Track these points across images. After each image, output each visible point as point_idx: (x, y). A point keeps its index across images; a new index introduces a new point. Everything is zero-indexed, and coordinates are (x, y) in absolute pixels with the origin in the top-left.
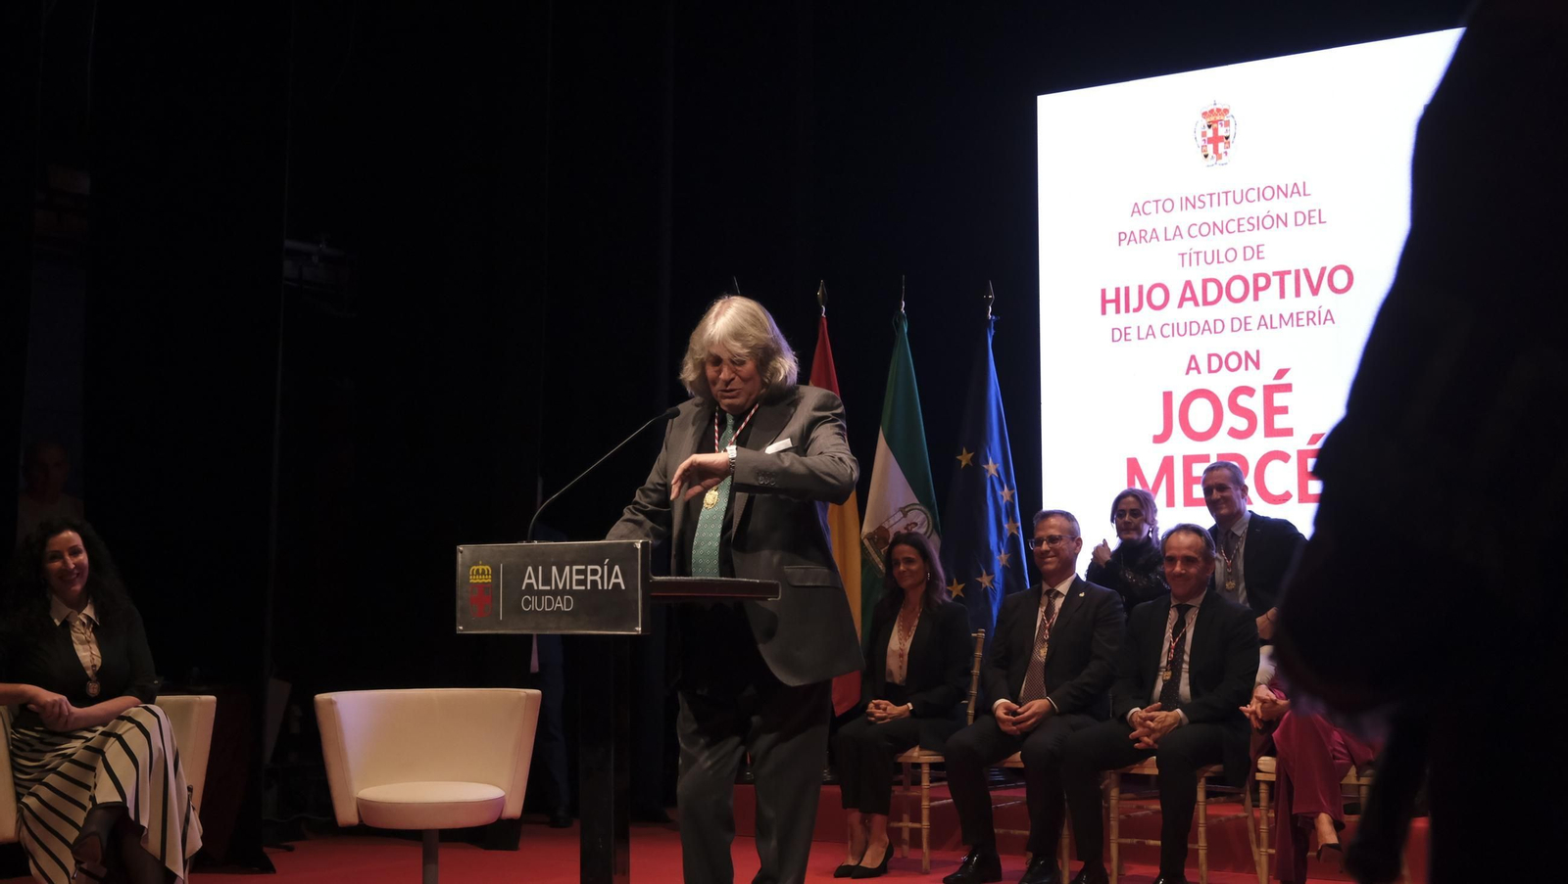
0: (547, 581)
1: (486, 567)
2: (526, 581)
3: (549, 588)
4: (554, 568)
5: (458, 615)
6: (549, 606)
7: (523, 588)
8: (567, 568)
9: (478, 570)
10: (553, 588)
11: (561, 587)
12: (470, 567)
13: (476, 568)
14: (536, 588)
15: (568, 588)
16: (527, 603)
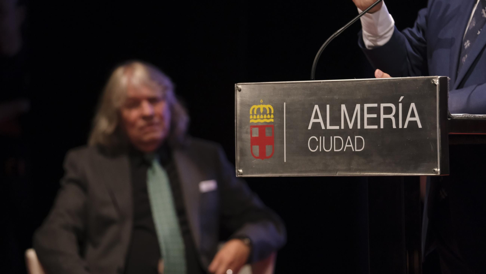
0: (335, 120)
1: (267, 107)
2: (313, 120)
3: (337, 127)
4: (343, 107)
5: (238, 158)
6: (338, 147)
7: (310, 128)
8: (358, 107)
9: (259, 109)
10: (343, 127)
11: (351, 126)
12: (252, 106)
13: (256, 107)
14: (323, 128)
15: (359, 127)
16: (314, 144)
